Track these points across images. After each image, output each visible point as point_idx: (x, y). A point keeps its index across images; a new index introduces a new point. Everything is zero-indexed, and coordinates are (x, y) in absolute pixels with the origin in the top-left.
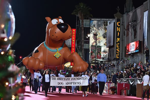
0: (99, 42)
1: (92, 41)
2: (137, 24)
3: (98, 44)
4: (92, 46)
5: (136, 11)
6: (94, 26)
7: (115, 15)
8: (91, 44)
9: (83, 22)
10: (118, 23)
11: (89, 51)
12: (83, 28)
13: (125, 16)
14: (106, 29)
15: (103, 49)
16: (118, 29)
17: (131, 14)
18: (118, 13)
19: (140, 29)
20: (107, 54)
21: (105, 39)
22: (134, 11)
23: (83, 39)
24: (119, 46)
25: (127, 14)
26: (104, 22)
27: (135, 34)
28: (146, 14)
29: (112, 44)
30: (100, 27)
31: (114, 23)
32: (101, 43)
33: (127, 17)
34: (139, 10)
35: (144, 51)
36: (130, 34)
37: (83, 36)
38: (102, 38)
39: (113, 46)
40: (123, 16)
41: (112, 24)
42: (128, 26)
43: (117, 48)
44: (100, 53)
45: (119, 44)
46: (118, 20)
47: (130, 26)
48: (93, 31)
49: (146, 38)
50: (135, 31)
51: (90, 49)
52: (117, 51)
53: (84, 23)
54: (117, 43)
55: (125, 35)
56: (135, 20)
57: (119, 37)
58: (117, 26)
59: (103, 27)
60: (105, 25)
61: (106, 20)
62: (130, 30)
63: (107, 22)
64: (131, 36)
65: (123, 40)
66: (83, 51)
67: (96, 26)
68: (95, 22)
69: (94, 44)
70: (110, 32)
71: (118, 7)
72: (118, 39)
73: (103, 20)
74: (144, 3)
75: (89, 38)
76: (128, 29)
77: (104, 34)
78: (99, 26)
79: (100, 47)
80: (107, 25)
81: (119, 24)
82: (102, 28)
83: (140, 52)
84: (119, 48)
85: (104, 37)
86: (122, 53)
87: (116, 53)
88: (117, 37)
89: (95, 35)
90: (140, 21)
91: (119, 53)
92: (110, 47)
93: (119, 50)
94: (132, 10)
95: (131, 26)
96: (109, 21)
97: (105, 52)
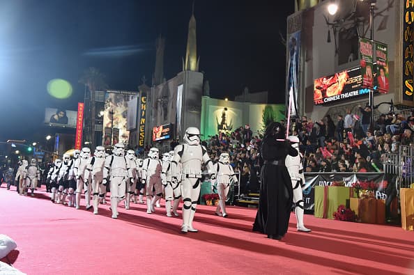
0: (117, 123)
1: (106, 121)
2: (169, 101)
3: (115, 126)
4: (107, 128)
5: (167, 84)
6: (111, 100)
7: (139, 87)
8: (105, 125)
9: (94, 93)
10: (143, 98)
11: (102, 135)
12: (94, 103)
13: (153, 89)
14: (126, 105)
15: (121, 133)
16: (143, 107)
17: (161, 87)
18: (144, 86)
19: (173, 107)
20: (127, 139)
21: (125, 119)
22: (165, 83)
23: (93, 118)
24: (144, 129)
25: (156, 87)
26: (125, 97)
27: (166, 115)
28: (180, 88)
29: (134, 127)
30: (119, 102)
31: (138, 98)
32: (120, 124)
33: (155, 91)
34: (171, 83)
36: (159, 114)
37: (94, 114)
38: (121, 118)
39: (136, 129)
40: (150, 90)
41: (136, 99)
42: (156, 104)
43: (140, 132)
45: (144, 127)
46: (144, 95)
47: (159, 103)
48: (109, 108)
49: (179, 120)
50: (166, 110)
51: (104, 132)
52: (140, 136)
53: (97, 95)
54: (141, 125)
55: (151, 115)
56: (166, 95)
57: (144, 117)
58: (142, 103)
59: (123, 102)
60: (125, 101)
61: (128, 94)
62: (159, 109)
63: (129, 96)
64: (160, 117)
65: (149, 122)
66: (93, 134)
67: (113, 100)
68: (112, 95)
69: (110, 126)
70: (132, 110)
71: (144, 77)
72: (143, 120)
73: (123, 94)
74: (178, 75)
75: (102, 117)
76: (156, 108)
77: (124, 112)
78: (117, 101)
79: (117, 131)
80: (128, 100)
81: (145, 100)
82: (122, 104)
83: (171, 138)
84: (144, 132)
85: (124, 117)
86: (147, 140)
87: (140, 139)
88: (141, 117)
89: (111, 113)
90: (173, 98)
92: (131, 131)
93: (144, 135)
94: (162, 82)
95: (161, 104)
96: (132, 94)
97: (124, 136)
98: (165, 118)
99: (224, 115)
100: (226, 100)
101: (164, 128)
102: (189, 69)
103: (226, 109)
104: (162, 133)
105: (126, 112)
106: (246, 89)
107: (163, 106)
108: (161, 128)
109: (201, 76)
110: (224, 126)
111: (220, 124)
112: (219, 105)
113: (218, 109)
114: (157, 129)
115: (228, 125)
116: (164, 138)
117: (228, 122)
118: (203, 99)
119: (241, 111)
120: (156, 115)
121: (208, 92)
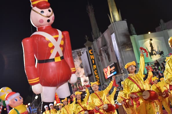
2: (108, 47)
5: (103, 36)
7: (85, 44)
10: (90, 51)
13: (95, 42)
14: (80, 59)
16: (92, 57)
17: (100, 40)
18: (88, 42)
19: (112, 51)
21: (83, 69)
22: (101, 36)
24: (97, 72)
25: (97, 41)
26: (78, 53)
27: (109, 58)
28: (113, 36)
29: (90, 73)
31: (87, 52)
32: (80, 74)
33: (97, 43)
34: (106, 34)
35: (121, 72)
36: (104, 59)
38: (79, 69)
39: (92, 74)
40: (93, 44)
41: (85, 53)
42: (100, 52)
43: (95, 75)
44: (80, 84)
45: (97, 71)
46: (90, 48)
49: (119, 59)
50: (108, 55)
52: (96, 78)
54: (94, 70)
55: (99, 61)
56: (105, 44)
57: (95, 64)
58: (90, 54)
59: (78, 57)
60: (79, 56)
61: (79, 51)
62: (103, 55)
63: (80, 52)
64: (106, 61)
65: (99, 66)
70: (85, 62)
71: (86, 36)
72: (95, 66)
73: (76, 52)
74: (109, 27)
76: (101, 55)
77: (81, 64)
79: (79, 79)
80: (81, 55)
81: (92, 52)
82: (77, 59)
83: (118, 73)
84: (98, 74)
85: (82, 67)
86: (102, 79)
87: (97, 80)
88: (93, 65)
90: (110, 45)
91: (99, 79)
92: (89, 76)
93: (98, 76)
94: (100, 36)
95: (103, 51)
96: (82, 50)
97: (85, 81)
98: (110, 61)
99: (151, 44)
100: (149, 33)
101: (111, 67)
102: (115, 21)
103: (151, 40)
104: (111, 71)
105: (82, 64)
106: (162, 21)
107: (105, 52)
108: (109, 68)
109: (125, 23)
110: (154, 52)
111: (150, 52)
112: (145, 38)
113: (145, 41)
114: (106, 70)
115: (157, 50)
116: (112, 74)
117: (156, 48)
118: (132, 38)
119: (163, 37)
120: (102, 60)
121: (134, 32)
